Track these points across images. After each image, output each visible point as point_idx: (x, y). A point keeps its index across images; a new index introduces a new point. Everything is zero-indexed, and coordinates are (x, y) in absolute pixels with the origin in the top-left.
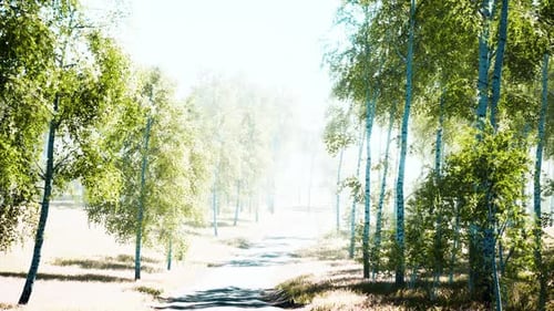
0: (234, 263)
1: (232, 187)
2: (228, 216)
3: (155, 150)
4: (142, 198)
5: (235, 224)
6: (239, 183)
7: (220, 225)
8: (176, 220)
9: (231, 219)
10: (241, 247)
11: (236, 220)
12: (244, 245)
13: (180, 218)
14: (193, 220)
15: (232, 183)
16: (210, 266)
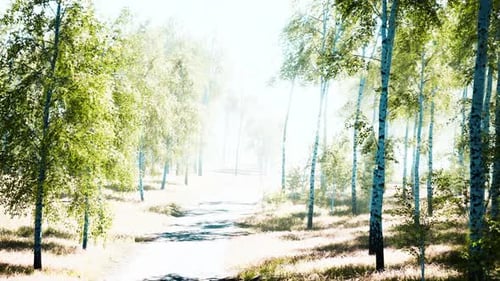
0: (169, 236)
1: (160, 144)
2: (156, 178)
3: (64, 81)
4: (44, 150)
5: (163, 188)
6: (168, 141)
7: (146, 188)
8: (94, 183)
9: (158, 182)
10: (173, 215)
11: (163, 183)
12: (177, 214)
13: (99, 178)
14: (117, 182)
15: (160, 139)
16: (137, 240)
